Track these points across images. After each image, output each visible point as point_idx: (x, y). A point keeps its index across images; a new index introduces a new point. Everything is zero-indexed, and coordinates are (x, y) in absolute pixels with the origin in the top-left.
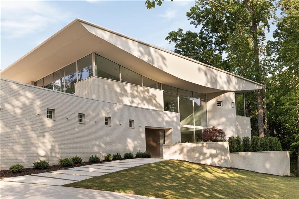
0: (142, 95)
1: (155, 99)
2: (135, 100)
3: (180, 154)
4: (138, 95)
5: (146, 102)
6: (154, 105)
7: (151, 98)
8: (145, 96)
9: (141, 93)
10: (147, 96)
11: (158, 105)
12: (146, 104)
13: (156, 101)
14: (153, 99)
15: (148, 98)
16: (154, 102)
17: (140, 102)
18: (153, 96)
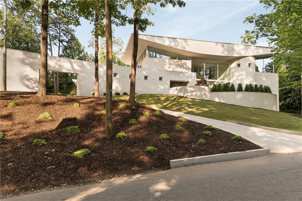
0: (176, 63)
1: (186, 65)
2: (171, 66)
3: (176, 91)
4: (174, 63)
5: (179, 67)
6: (185, 68)
7: (183, 64)
8: (179, 63)
9: (176, 62)
10: (180, 63)
11: (188, 68)
12: (179, 68)
13: (187, 66)
14: (184, 65)
15: (180, 64)
16: (185, 66)
17: (175, 67)
18: (184, 63)
